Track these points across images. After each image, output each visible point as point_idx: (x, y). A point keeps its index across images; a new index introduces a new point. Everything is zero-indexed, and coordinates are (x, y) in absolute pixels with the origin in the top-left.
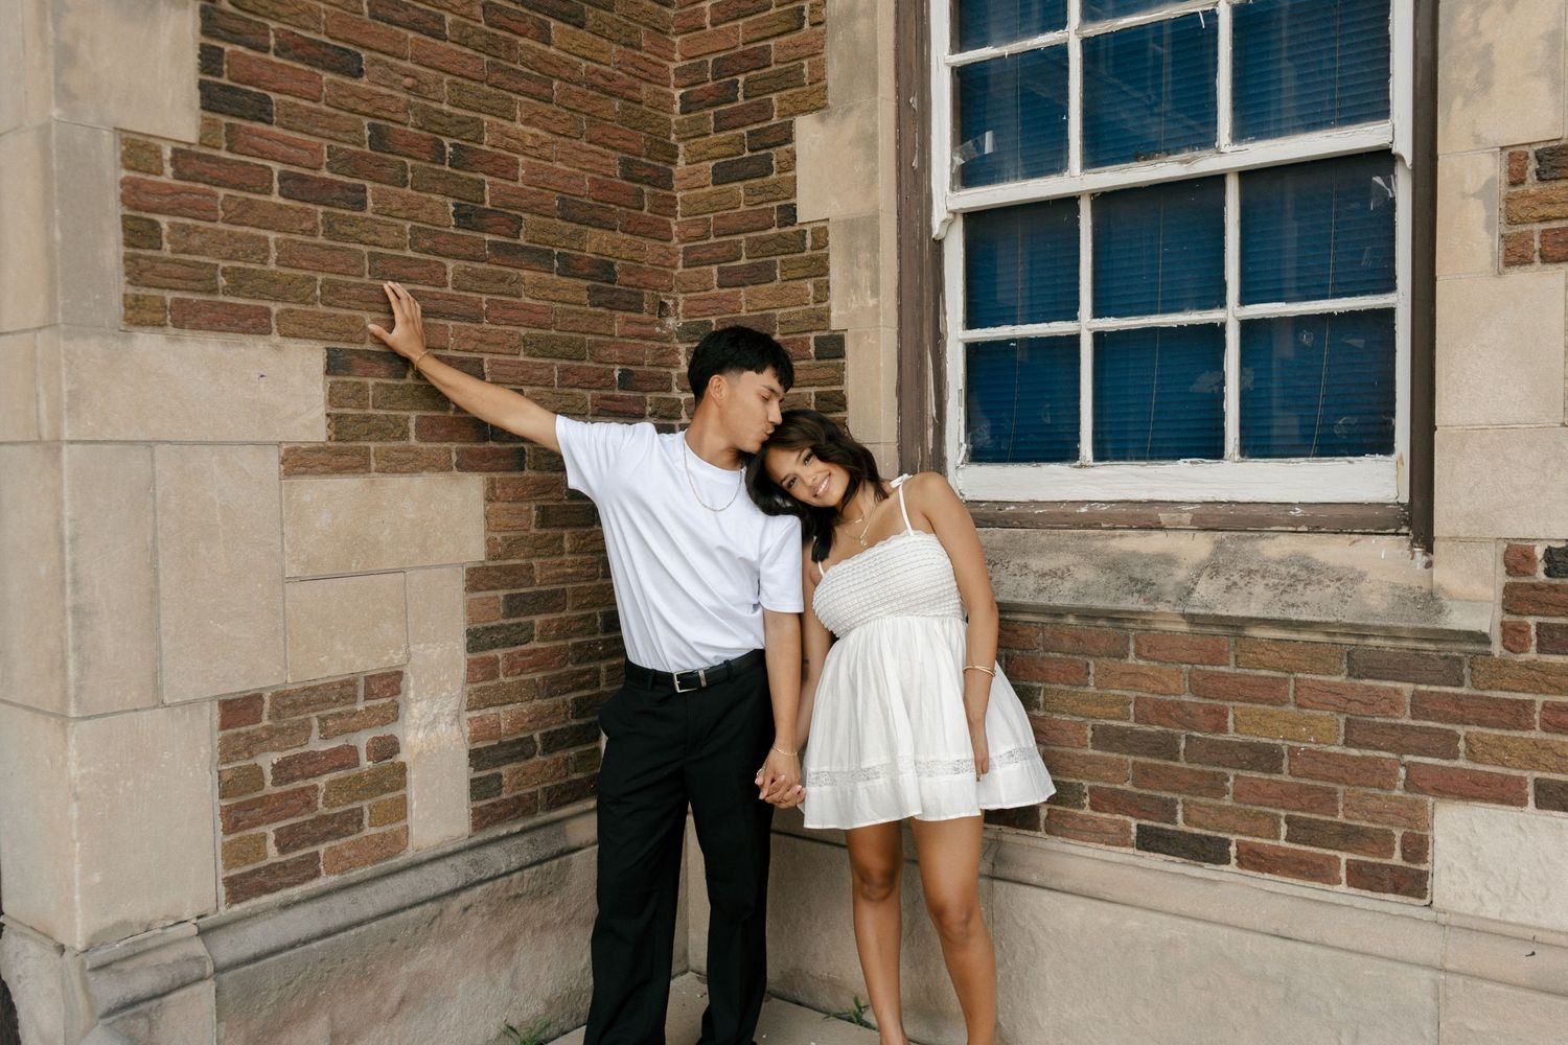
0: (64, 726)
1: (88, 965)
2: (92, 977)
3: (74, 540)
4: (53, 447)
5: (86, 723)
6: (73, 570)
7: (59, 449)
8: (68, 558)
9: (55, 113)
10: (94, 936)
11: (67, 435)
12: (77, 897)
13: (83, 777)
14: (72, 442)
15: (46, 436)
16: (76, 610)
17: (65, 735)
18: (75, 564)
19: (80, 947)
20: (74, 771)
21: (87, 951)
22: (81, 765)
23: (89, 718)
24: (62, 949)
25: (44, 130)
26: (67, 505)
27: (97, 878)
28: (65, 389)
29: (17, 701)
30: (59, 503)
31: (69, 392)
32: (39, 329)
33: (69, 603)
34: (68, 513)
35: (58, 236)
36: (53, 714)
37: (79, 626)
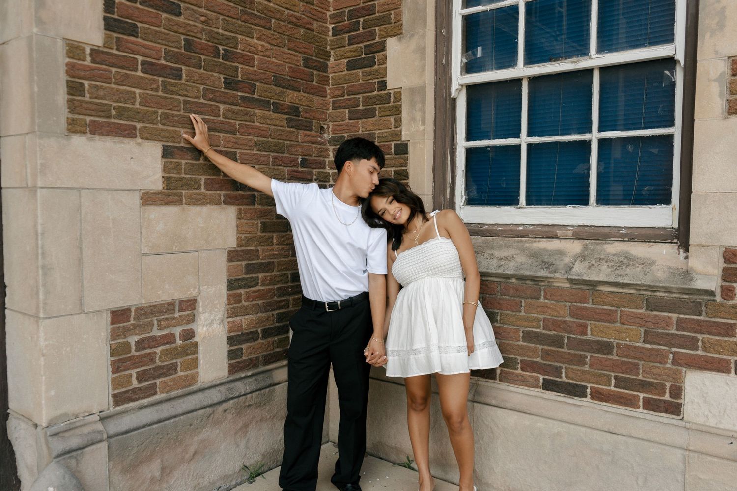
0: (37, 322)
1: (48, 434)
2: (50, 439)
3: (43, 234)
4: (33, 189)
5: (48, 320)
6: (42, 248)
7: (36, 191)
8: (40, 242)
9: (35, 30)
10: (51, 420)
11: (39, 184)
12: (43, 402)
13: (46, 346)
14: (42, 188)
15: (30, 184)
16: (43, 267)
17: (38, 326)
18: (43, 245)
19: (44, 425)
20: (42, 343)
21: (47, 427)
22: (46, 340)
23: (49, 318)
24: (36, 426)
25: (30, 38)
26: (39, 218)
27: (52, 393)
28: (39, 162)
29: (16, 309)
30: (36, 216)
31: (41, 164)
32: (27, 133)
33: (40, 263)
34: (40, 221)
35: (36, 89)
36: (32, 316)
37: (45, 274)
